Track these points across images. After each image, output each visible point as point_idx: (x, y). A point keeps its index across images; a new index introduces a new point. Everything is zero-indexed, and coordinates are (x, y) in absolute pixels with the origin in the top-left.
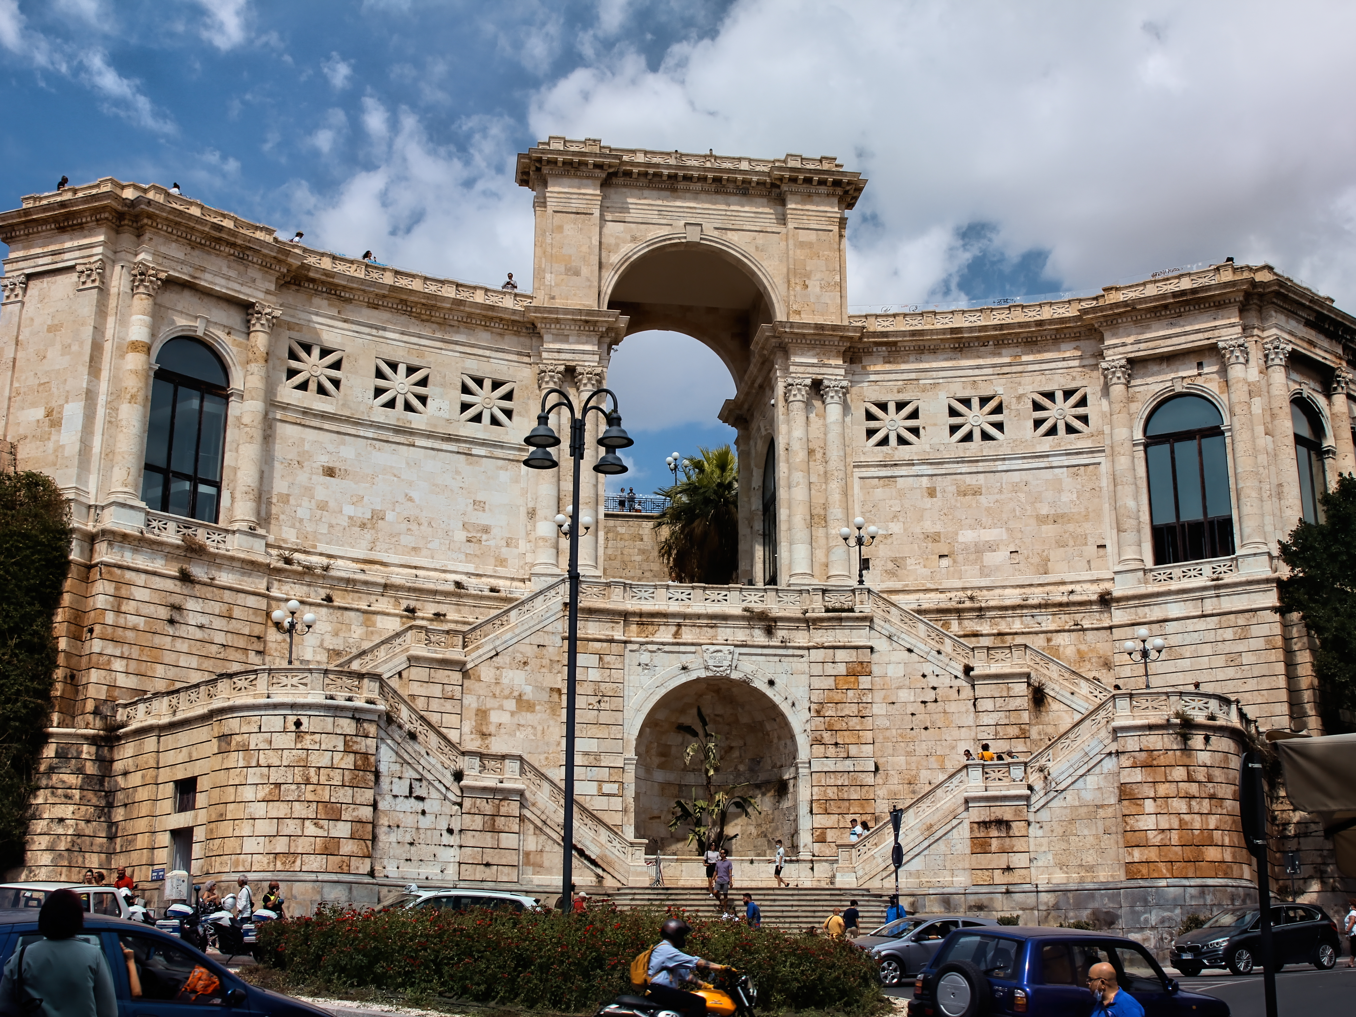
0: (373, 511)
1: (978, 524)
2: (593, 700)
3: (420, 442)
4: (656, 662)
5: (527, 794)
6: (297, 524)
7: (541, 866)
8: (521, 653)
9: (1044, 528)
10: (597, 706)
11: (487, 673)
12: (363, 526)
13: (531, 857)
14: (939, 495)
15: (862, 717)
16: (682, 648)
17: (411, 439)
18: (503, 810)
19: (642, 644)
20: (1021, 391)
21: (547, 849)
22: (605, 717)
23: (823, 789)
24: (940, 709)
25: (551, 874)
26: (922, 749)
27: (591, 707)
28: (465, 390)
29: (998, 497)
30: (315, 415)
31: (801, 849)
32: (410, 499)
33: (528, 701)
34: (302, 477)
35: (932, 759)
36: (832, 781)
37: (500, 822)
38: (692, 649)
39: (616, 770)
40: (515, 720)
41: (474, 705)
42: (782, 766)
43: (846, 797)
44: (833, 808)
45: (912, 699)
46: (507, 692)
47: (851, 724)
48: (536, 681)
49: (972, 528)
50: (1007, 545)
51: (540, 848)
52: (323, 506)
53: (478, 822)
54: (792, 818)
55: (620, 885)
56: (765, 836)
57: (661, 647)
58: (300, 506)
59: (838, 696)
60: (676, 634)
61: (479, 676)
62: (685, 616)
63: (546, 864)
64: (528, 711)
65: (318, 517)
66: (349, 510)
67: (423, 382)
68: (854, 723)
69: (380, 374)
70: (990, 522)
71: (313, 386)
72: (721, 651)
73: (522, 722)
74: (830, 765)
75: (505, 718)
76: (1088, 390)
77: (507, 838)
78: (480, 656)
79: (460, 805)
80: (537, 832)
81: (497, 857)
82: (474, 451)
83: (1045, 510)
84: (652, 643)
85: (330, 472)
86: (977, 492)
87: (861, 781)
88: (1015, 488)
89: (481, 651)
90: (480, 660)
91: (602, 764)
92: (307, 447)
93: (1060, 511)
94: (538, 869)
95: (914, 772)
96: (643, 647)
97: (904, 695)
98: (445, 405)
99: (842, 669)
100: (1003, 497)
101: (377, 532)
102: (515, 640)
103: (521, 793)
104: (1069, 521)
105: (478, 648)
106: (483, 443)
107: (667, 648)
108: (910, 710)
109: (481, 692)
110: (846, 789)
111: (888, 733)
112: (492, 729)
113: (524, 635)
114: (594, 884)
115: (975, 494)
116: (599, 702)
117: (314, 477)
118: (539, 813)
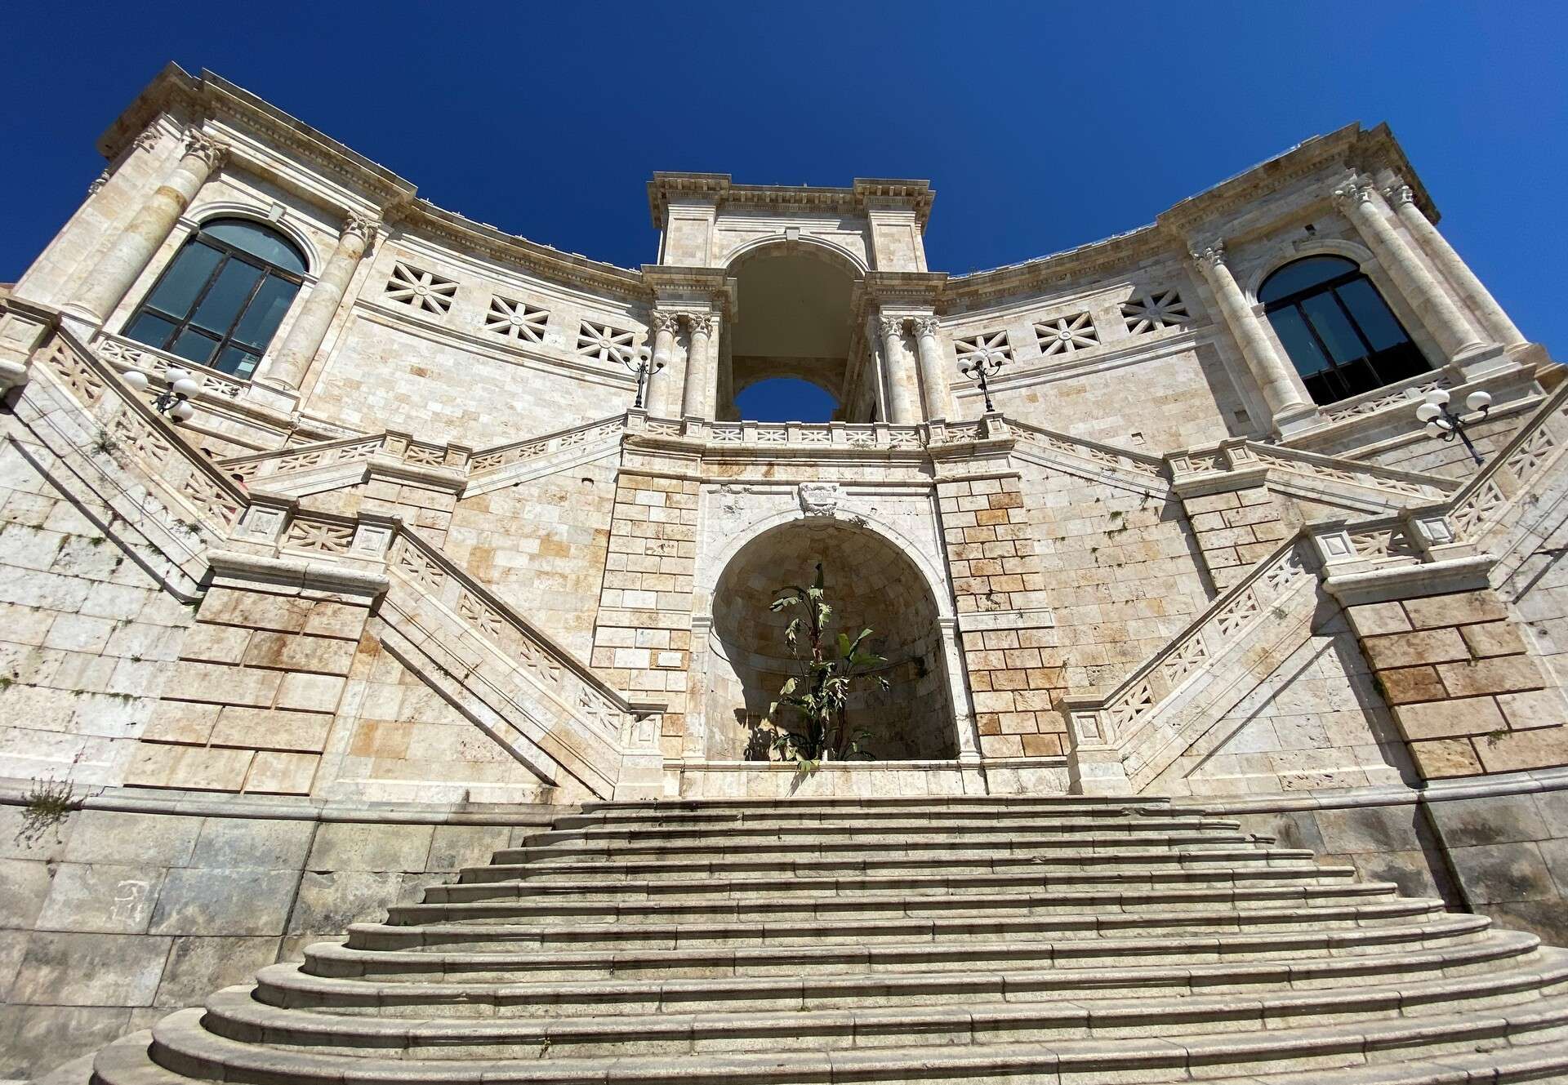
0: (465, 413)
1: (1088, 416)
2: (653, 544)
3: (527, 362)
4: (741, 504)
5: (394, 595)
6: (365, 410)
7: (399, 757)
8: (558, 486)
9: (1165, 408)
10: (659, 551)
11: (499, 505)
12: (450, 423)
13: (379, 734)
14: (1041, 399)
15: (1022, 557)
16: (775, 488)
17: (520, 360)
18: (315, 624)
19: (723, 484)
20: (1107, 305)
21: (428, 716)
22: (668, 565)
23: (983, 654)
24: (1137, 538)
25: (422, 776)
26: (1121, 592)
27: (649, 552)
28: (584, 332)
29: (1105, 391)
30: (411, 323)
31: (963, 748)
32: (512, 407)
33: (560, 544)
34: (385, 370)
35: (1142, 605)
36: (994, 642)
37: (297, 650)
38: (787, 488)
39: (680, 633)
40: (536, 565)
41: (472, 541)
42: (914, 641)
43: (1018, 664)
44: (1001, 680)
45: (1089, 531)
46: (527, 530)
47: (1006, 566)
48: (575, 519)
49: (1082, 420)
50: (1126, 430)
51: (407, 713)
52: (403, 399)
53: (235, 643)
54: (938, 706)
55: (594, 800)
56: (902, 739)
57: (748, 486)
58: (374, 394)
59: (984, 534)
60: (767, 474)
61: (487, 507)
62: (778, 454)
63: (417, 750)
64: (557, 554)
65: (394, 407)
66: (436, 407)
67: (543, 321)
68: (1011, 564)
69: (495, 307)
70: (1101, 413)
71: (417, 301)
72: (823, 488)
73: (546, 568)
74: (987, 622)
75: (521, 562)
76: (1179, 289)
77: (308, 686)
78: (493, 483)
79: (196, 603)
80: (411, 678)
81: (262, 729)
82: (586, 378)
83: (1161, 393)
84: (736, 482)
85: (421, 372)
86: (1081, 390)
87: (1039, 640)
88: (1122, 380)
89: (495, 477)
90: (492, 487)
91: (660, 626)
92: (395, 347)
93: (1180, 390)
94: (388, 763)
95: (1117, 625)
96: (726, 488)
97: (1074, 527)
98: (562, 340)
99: (983, 503)
100: (1110, 389)
101: (466, 430)
102: (552, 470)
103: (377, 594)
104: (1193, 397)
105: (492, 473)
106: (598, 372)
107: (755, 488)
108: (1089, 545)
109: (486, 526)
110: (1017, 653)
111: (1063, 577)
112: (495, 575)
113: (565, 466)
114: (529, 800)
115: (1079, 392)
116: (662, 546)
117: (398, 374)
118: (418, 637)
